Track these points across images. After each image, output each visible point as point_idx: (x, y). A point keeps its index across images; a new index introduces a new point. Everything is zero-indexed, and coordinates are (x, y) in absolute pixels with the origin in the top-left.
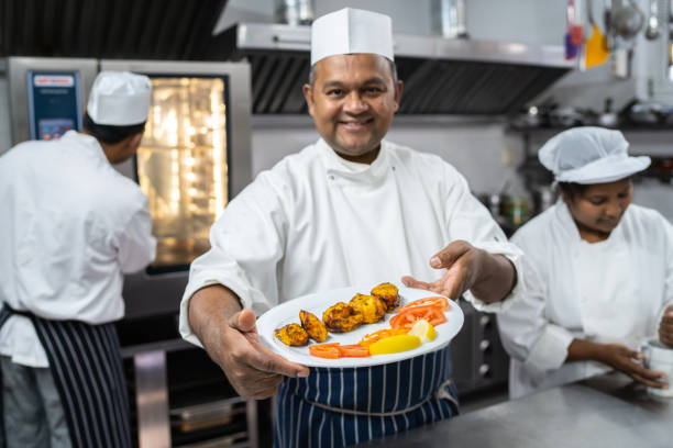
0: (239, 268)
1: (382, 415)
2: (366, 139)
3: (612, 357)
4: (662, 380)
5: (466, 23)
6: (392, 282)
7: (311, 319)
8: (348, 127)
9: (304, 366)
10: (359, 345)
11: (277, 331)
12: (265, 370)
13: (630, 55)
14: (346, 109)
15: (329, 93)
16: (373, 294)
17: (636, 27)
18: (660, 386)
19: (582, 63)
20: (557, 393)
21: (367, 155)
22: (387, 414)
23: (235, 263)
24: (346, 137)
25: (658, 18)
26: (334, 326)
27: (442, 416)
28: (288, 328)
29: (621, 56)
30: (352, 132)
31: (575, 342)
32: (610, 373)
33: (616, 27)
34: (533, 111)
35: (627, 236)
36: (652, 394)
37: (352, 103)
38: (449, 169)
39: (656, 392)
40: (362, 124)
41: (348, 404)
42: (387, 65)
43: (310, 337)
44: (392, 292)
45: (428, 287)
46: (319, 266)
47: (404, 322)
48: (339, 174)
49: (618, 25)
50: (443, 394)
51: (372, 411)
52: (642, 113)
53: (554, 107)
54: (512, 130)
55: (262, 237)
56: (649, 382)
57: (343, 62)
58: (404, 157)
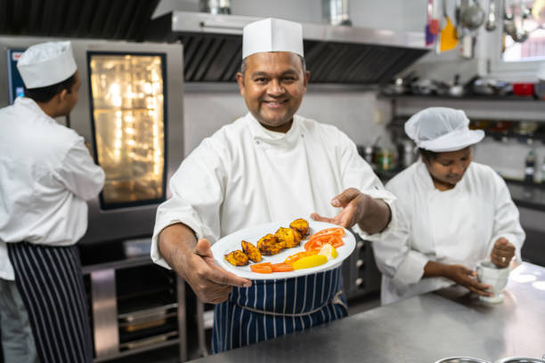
0: (193, 211)
1: (293, 315)
2: (283, 114)
3: (456, 274)
4: (489, 291)
5: (348, 13)
6: (304, 218)
7: (250, 247)
8: (269, 105)
9: (248, 279)
10: (285, 263)
11: (226, 256)
12: (221, 283)
13: (474, 41)
14: (269, 92)
15: (257, 80)
16: (291, 227)
17: (478, 23)
18: (488, 295)
19: (437, 48)
20: (416, 300)
21: (283, 126)
22: (297, 315)
23: (190, 207)
24: (268, 113)
25: (495, 15)
26: (265, 251)
27: (336, 316)
28: (234, 253)
29: (467, 41)
30: (273, 109)
31: (429, 264)
32: (453, 286)
33: (464, 21)
34: (399, 82)
35: (468, 187)
36: (483, 301)
37: (273, 88)
38: (343, 136)
39: (485, 299)
40: (281, 103)
41: (269, 308)
42: (299, 60)
43: (249, 259)
44: (304, 225)
45: (329, 221)
46: (249, 208)
47: (314, 247)
48: (263, 140)
49: (465, 20)
50: (337, 300)
51: (286, 313)
52: (481, 86)
53: (416, 79)
54: (382, 96)
55: (208, 187)
56: (480, 292)
57: (267, 58)
58: (309, 127)
